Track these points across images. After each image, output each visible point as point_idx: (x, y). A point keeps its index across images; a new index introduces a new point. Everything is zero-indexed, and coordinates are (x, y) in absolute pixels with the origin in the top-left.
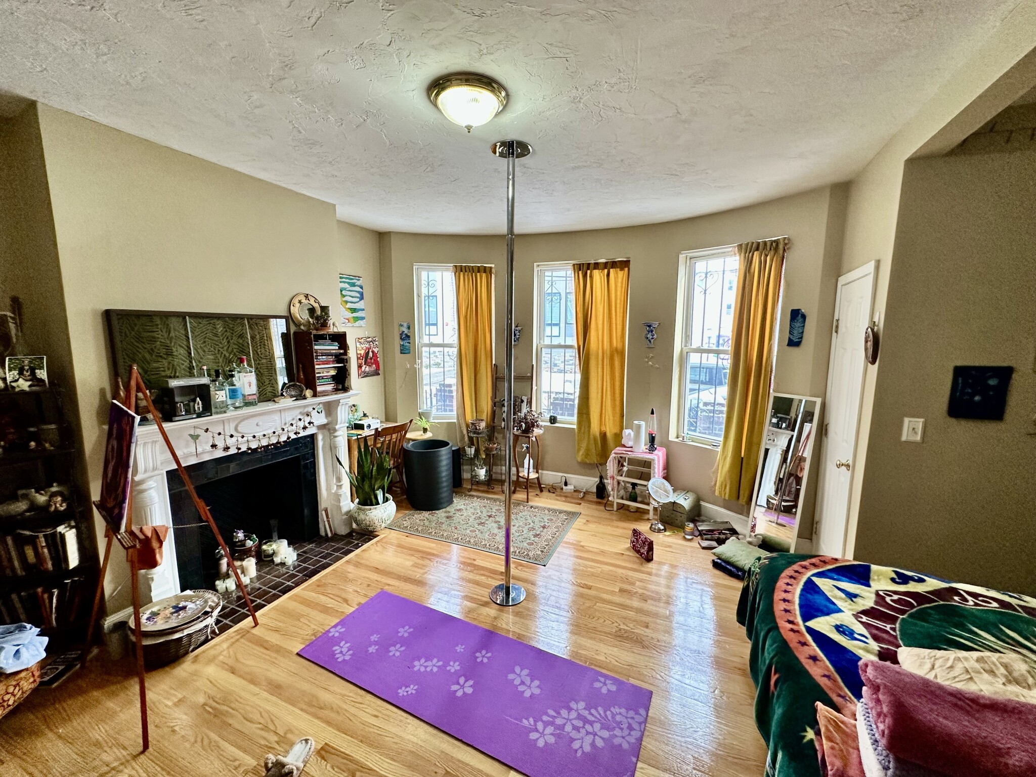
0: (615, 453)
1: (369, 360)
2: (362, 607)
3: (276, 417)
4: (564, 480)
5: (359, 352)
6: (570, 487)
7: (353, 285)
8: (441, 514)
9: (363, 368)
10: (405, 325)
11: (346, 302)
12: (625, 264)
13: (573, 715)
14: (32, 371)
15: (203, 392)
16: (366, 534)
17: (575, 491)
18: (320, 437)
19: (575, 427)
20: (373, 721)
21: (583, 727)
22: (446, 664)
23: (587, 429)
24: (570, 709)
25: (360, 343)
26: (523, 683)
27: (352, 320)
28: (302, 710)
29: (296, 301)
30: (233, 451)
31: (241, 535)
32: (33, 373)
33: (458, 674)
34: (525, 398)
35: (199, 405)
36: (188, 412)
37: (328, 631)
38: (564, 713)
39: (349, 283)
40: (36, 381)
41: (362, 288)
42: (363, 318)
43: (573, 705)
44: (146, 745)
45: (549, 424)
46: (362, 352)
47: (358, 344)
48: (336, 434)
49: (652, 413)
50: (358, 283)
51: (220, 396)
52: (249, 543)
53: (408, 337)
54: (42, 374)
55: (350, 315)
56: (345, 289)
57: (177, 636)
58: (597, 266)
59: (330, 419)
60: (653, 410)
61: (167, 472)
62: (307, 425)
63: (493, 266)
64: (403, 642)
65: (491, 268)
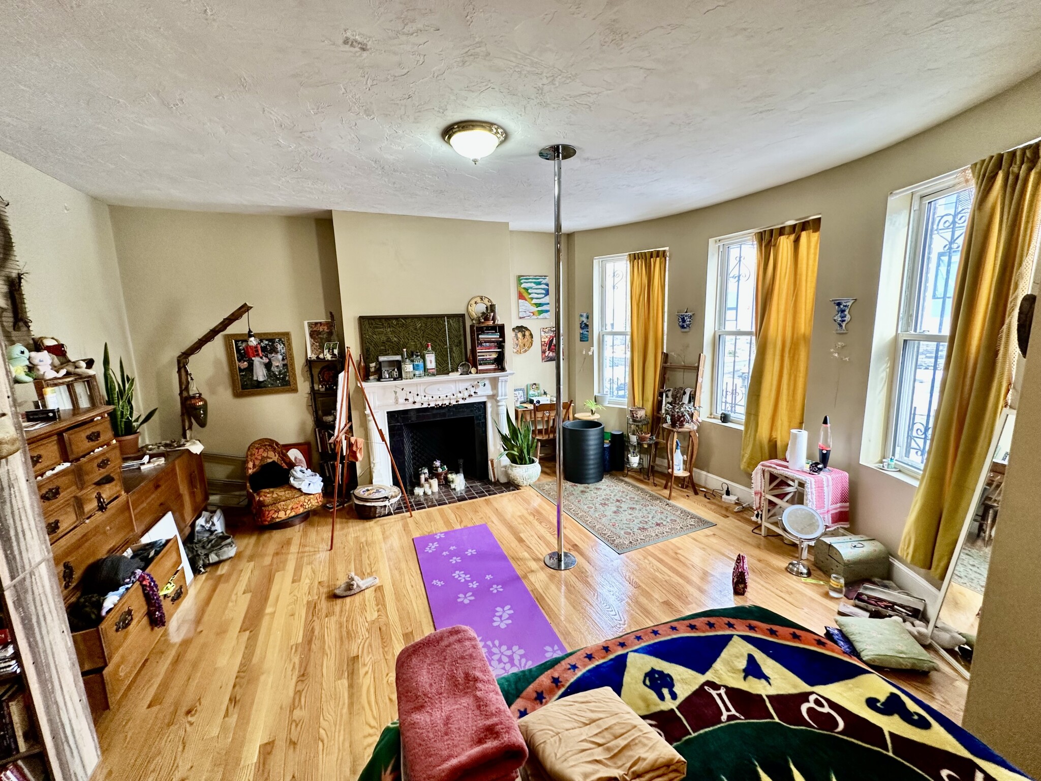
0: (763, 465)
1: (553, 347)
2: (466, 528)
3: (452, 386)
4: (725, 489)
5: (543, 340)
6: (732, 498)
7: (540, 284)
8: (580, 487)
9: (547, 354)
10: (585, 315)
11: (532, 299)
12: (815, 225)
13: (509, 653)
14: (333, 349)
15: (398, 365)
16: (511, 485)
17: (736, 504)
18: (489, 405)
19: (742, 428)
20: (409, 587)
21: (505, 664)
22: (472, 581)
23: (753, 433)
24: (510, 648)
25: (545, 332)
26: (501, 617)
27: (537, 313)
28: (389, 566)
29: (473, 302)
30: (425, 406)
31: (438, 463)
32: (333, 351)
33: (472, 590)
34: (688, 391)
35: (395, 374)
36: (391, 376)
37: (436, 534)
38: (504, 648)
39: (534, 283)
40: (333, 354)
41: (547, 285)
42: (547, 311)
43: (515, 648)
44: (331, 548)
45: (719, 422)
46: (547, 340)
47: (542, 333)
48: (500, 404)
49: (825, 422)
50: (544, 281)
51: (408, 367)
52: (440, 470)
53: (587, 326)
54: (336, 352)
55: (535, 309)
56: (531, 288)
57: (368, 504)
58: (781, 231)
59: (495, 392)
60: (826, 418)
61: (388, 413)
62: (473, 394)
63: (667, 249)
64: (464, 558)
65: (664, 252)
